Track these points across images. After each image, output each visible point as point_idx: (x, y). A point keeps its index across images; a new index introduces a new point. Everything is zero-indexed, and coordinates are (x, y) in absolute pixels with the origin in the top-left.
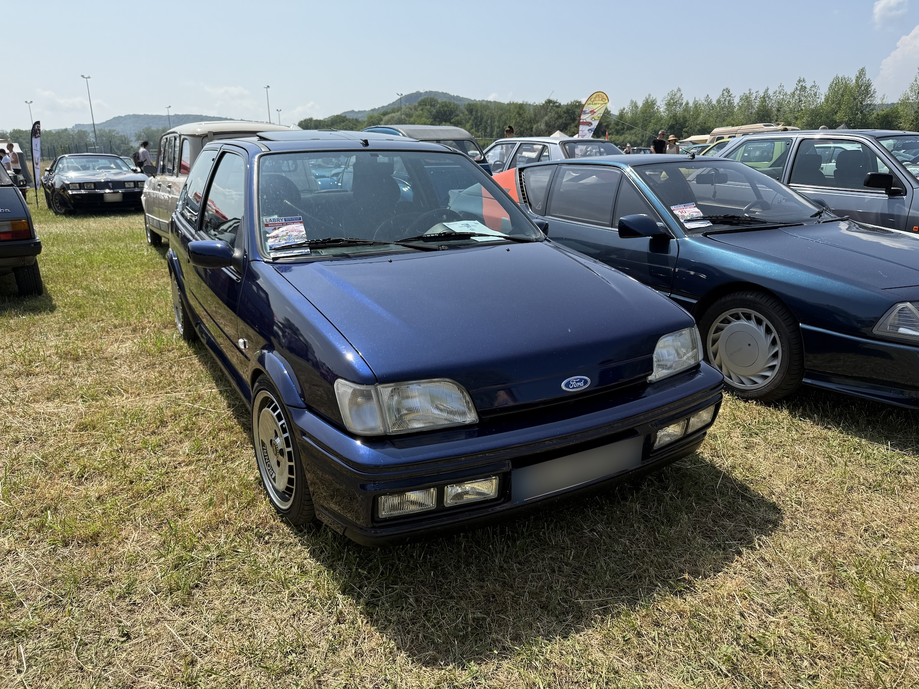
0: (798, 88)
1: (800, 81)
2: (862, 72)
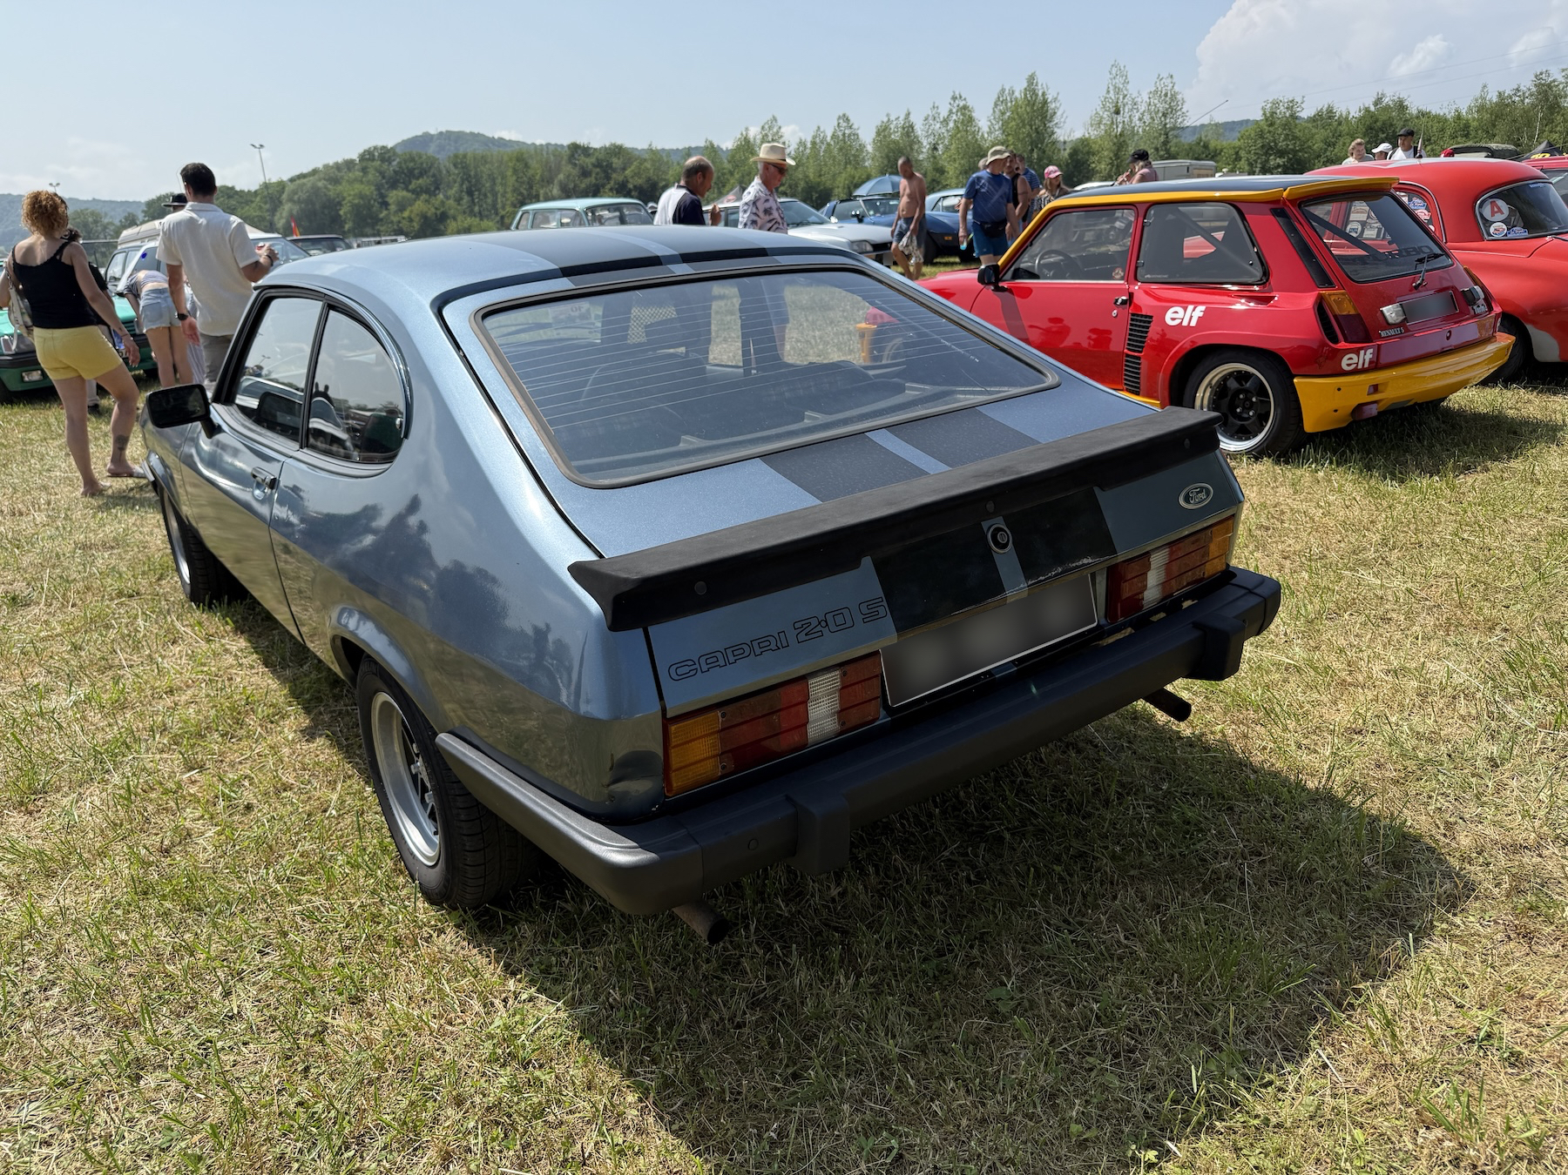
0: (954, 110)
1: (954, 98)
2: (1031, 79)
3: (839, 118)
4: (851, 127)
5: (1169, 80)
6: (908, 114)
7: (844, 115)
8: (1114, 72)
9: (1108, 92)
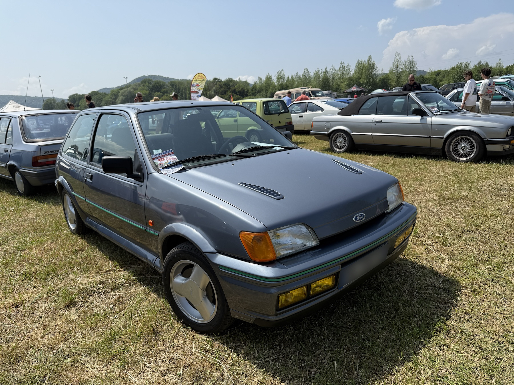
0: (341, 67)
1: (341, 63)
2: (370, 58)
3: (305, 69)
4: (308, 72)
5: (412, 57)
6: (326, 68)
7: (306, 69)
8: (396, 55)
9: (395, 61)
